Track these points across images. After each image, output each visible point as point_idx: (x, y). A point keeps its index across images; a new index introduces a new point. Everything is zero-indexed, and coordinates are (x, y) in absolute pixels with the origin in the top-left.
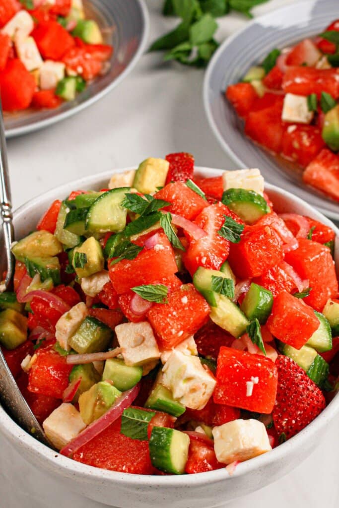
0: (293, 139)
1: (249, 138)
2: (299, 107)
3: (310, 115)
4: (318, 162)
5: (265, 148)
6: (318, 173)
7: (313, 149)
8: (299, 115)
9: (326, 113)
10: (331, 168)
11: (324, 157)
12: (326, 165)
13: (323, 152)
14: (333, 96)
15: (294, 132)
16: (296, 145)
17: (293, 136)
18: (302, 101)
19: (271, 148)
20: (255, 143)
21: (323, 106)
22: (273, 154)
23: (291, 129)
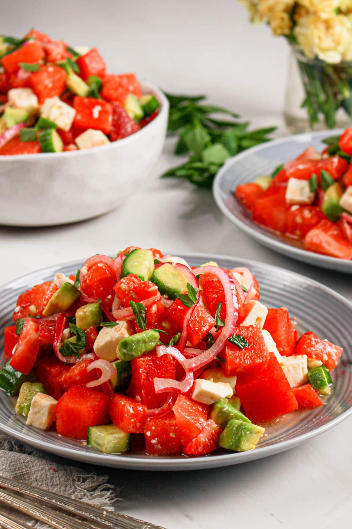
0: (296, 215)
1: (256, 222)
2: (302, 189)
3: (312, 195)
4: (318, 228)
5: (271, 230)
6: (318, 237)
7: (313, 221)
8: (302, 195)
9: (325, 190)
10: (330, 233)
11: (325, 224)
12: (326, 230)
13: (323, 221)
14: (332, 175)
15: (297, 210)
16: (299, 220)
17: (296, 213)
18: (305, 184)
19: (276, 228)
20: (262, 226)
21: (323, 184)
22: (278, 233)
23: (294, 208)
